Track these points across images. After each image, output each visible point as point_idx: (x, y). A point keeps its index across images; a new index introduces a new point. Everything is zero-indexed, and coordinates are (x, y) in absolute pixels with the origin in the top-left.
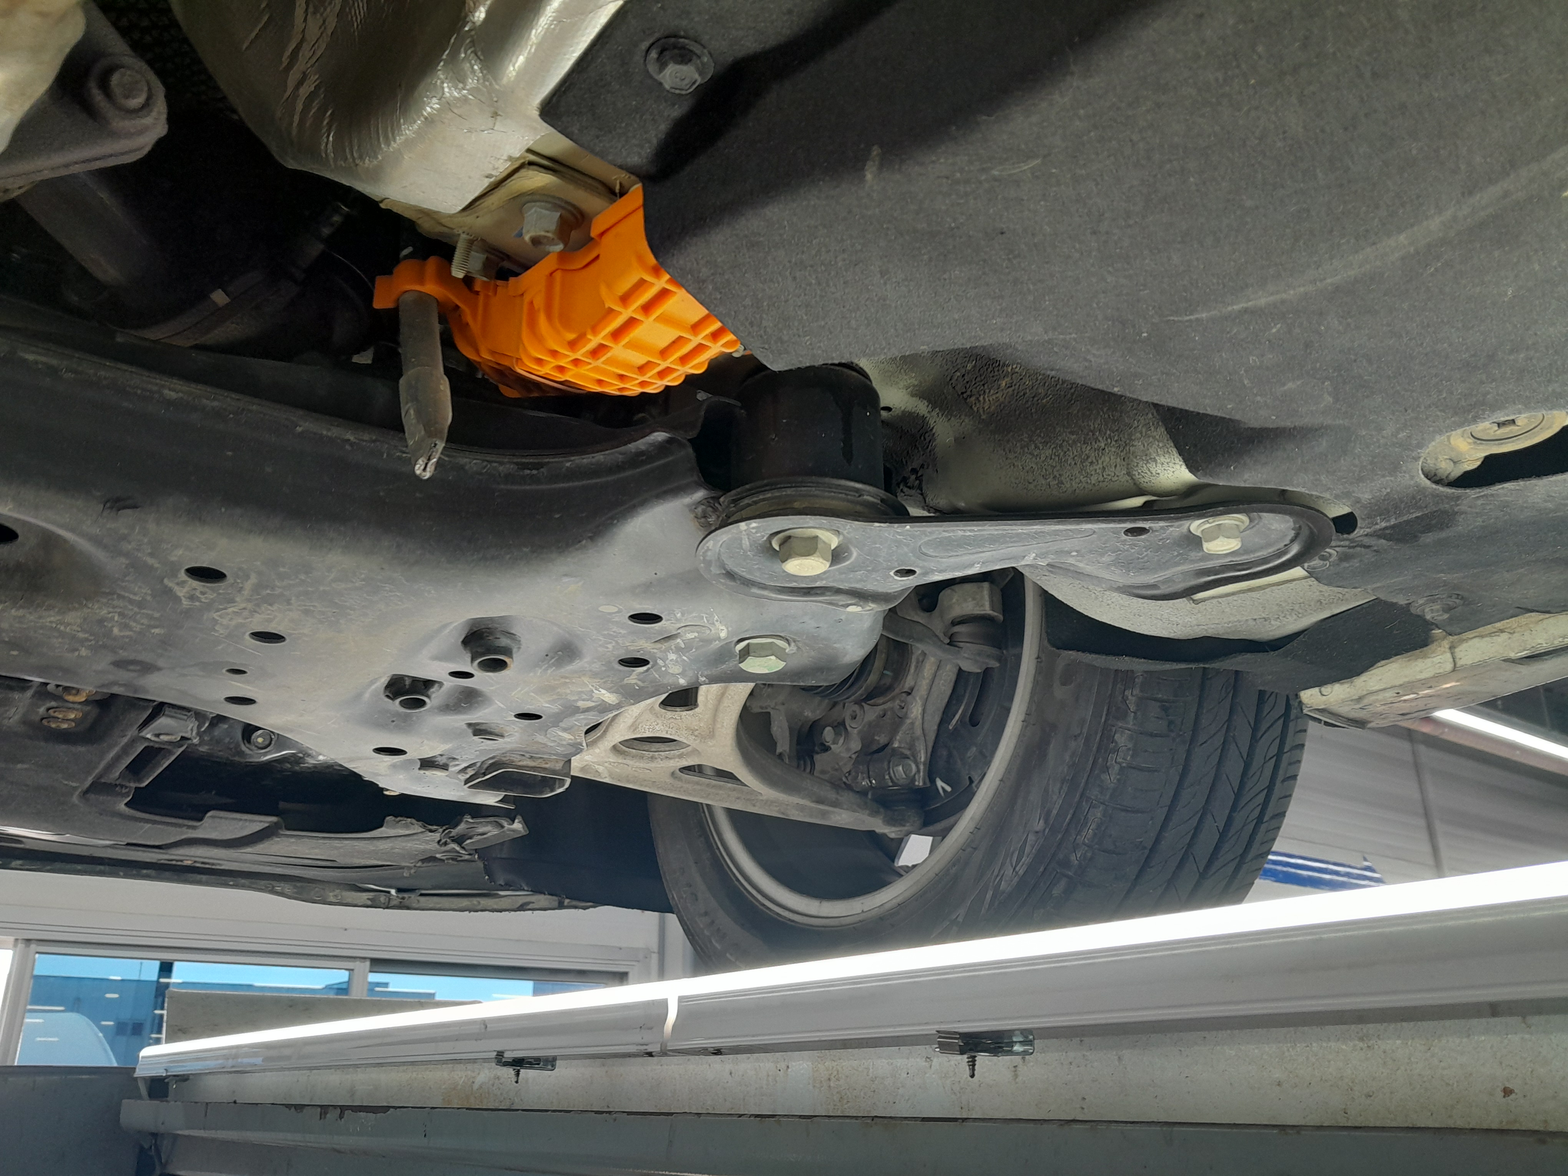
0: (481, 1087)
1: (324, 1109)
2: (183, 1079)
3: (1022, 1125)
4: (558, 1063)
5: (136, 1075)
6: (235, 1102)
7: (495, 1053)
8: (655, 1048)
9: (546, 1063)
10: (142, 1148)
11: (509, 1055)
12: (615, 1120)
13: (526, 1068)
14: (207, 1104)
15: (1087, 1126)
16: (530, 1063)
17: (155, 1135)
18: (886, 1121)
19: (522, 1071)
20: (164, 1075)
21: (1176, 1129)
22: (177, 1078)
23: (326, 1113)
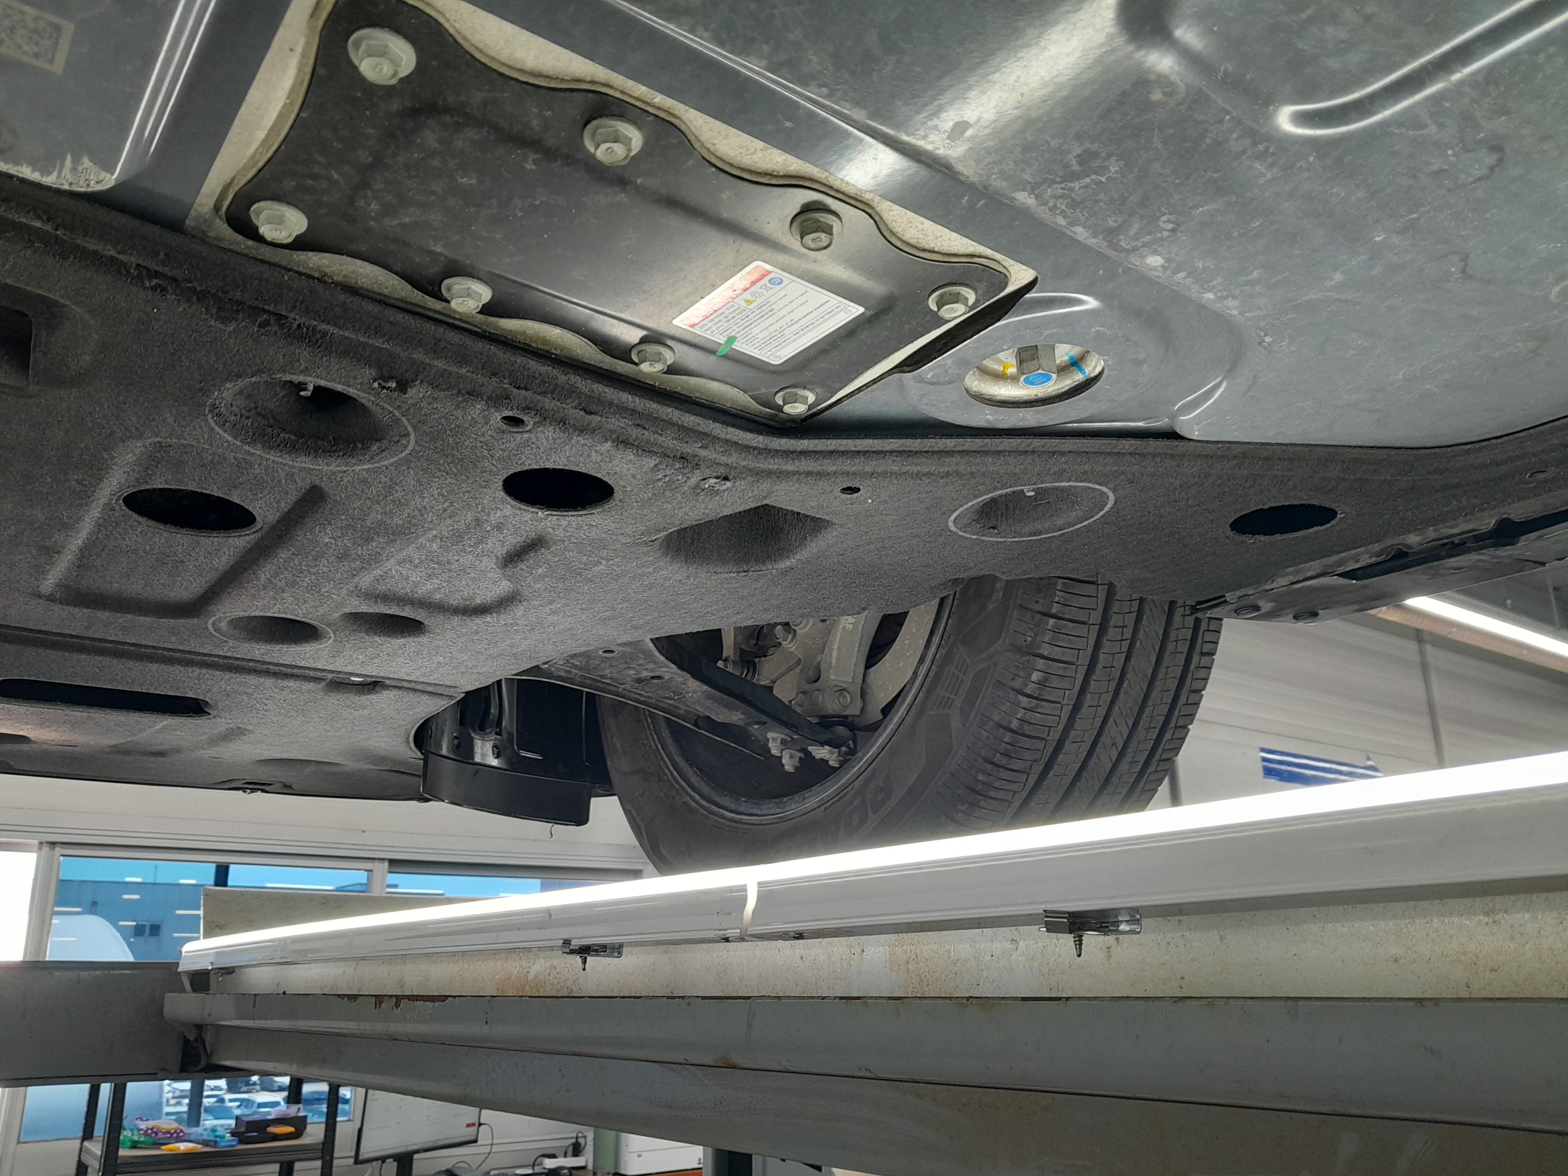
0: (536, 976)
1: (379, 999)
2: (229, 971)
3: (1132, 1002)
4: (625, 950)
5: (180, 970)
6: (284, 993)
7: (562, 941)
8: (731, 933)
9: (614, 950)
10: (186, 1041)
11: (576, 943)
12: (689, 1004)
13: (593, 955)
14: (255, 995)
15: (1203, 1002)
16: (597, 951)
17: (200, 1027)
18: (982, 1001)
19: (589, 958)
20: (210, 968)
21: (1301, 1003)
22: (223, 971)
23: (380, 1003)
